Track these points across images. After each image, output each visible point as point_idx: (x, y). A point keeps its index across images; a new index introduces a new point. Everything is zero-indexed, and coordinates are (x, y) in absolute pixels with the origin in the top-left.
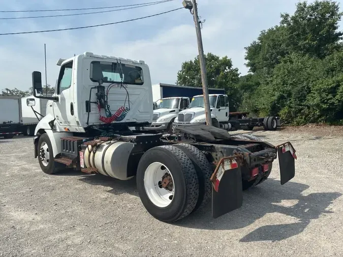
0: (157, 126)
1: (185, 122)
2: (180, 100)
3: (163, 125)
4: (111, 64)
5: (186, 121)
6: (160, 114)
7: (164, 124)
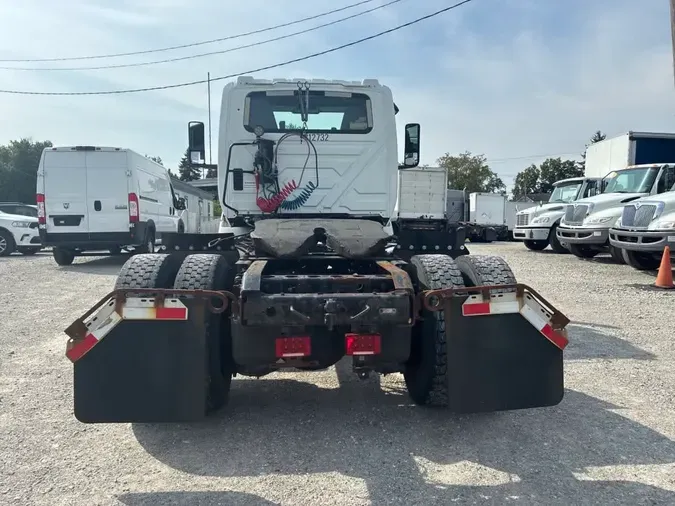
0: (581, 235)
1: (636, 229)
2: (661, 171)
3: (596, 234)
4: (292, 94)
5: (639, 225)
6: (593, 206)
7: (597, 230)
